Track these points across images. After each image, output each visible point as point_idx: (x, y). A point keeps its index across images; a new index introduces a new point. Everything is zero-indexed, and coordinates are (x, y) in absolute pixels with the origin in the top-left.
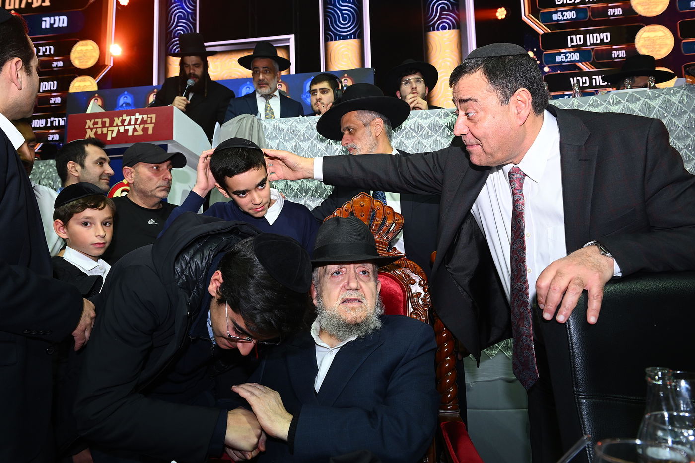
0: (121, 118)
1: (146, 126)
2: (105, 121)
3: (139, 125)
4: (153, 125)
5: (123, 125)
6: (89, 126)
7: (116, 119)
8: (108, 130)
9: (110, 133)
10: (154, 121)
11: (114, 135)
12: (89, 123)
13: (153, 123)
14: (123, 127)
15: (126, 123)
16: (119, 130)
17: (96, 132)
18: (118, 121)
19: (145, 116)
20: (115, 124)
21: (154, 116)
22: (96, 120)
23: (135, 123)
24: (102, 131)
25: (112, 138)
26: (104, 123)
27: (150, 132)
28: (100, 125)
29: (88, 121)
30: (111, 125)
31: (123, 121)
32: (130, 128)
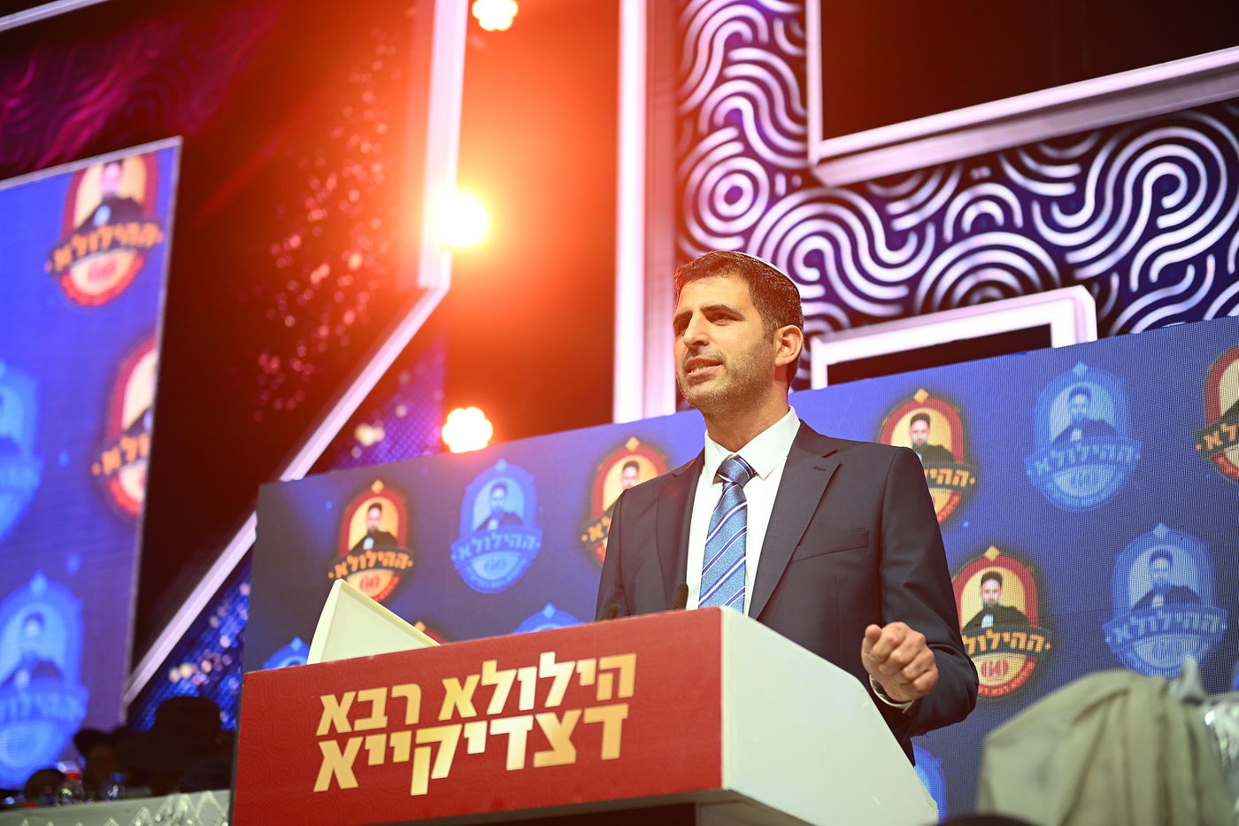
0: (472, 681)
1: (592, 715)
2: (404, 700)
3: (559, 712)
4: (622, 711)
5: (482, 715)
6: (332, 726)
7: (451, 684)
8: (414, 745)
9: (423, 755)
10: (627, 689)
11: (442, 770)
12: (334, 711)
13: (624, 700)
14: (484, 724)
15: (496, 706)
16: (463, 742)
17: (363, 754)
18: (458, 696)
19: (586, 668)
20: (446, 714)
21: (627, 663)
22: (364, 696)
23: (540, 707)
24: (389, 751)
25: (433, 783)
26: (396, 709)
27: (611, 748)
28: (379, 719)
29: (328, 701)
30: (430, 718)
31: (483, 696)
32: (517, 730)
